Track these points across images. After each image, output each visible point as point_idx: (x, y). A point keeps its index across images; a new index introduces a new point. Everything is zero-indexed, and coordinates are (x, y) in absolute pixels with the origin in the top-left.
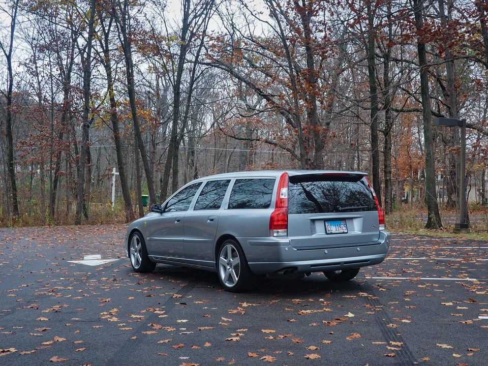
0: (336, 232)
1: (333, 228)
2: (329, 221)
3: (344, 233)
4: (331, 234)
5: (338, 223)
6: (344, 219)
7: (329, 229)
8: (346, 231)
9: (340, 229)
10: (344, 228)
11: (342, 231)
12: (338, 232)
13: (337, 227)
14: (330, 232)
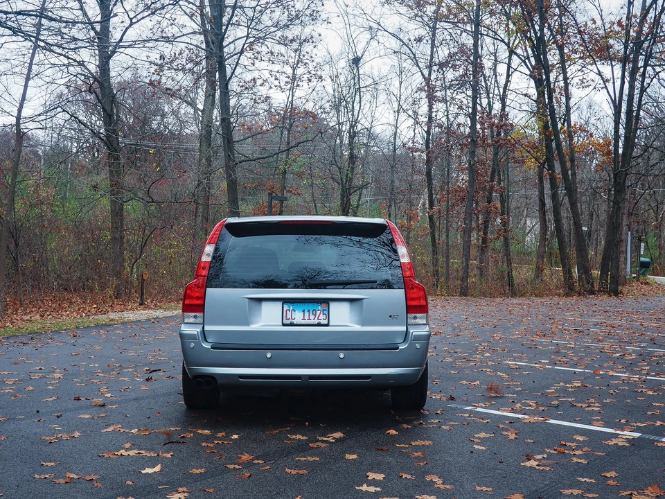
0: (303, 322)
1: (298, 316)
2: (291, 303)
3: (319, 325)
4: (292, 325)
5: (311, 307)
6: (326, 301)
7: (289, 316)
8: (326, 322)
9: (312, 317)
10: (322, 317)
11: (316, 321)
12: (306, 322)
13: (307, 314)
14: (288, 322)
